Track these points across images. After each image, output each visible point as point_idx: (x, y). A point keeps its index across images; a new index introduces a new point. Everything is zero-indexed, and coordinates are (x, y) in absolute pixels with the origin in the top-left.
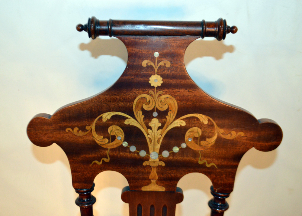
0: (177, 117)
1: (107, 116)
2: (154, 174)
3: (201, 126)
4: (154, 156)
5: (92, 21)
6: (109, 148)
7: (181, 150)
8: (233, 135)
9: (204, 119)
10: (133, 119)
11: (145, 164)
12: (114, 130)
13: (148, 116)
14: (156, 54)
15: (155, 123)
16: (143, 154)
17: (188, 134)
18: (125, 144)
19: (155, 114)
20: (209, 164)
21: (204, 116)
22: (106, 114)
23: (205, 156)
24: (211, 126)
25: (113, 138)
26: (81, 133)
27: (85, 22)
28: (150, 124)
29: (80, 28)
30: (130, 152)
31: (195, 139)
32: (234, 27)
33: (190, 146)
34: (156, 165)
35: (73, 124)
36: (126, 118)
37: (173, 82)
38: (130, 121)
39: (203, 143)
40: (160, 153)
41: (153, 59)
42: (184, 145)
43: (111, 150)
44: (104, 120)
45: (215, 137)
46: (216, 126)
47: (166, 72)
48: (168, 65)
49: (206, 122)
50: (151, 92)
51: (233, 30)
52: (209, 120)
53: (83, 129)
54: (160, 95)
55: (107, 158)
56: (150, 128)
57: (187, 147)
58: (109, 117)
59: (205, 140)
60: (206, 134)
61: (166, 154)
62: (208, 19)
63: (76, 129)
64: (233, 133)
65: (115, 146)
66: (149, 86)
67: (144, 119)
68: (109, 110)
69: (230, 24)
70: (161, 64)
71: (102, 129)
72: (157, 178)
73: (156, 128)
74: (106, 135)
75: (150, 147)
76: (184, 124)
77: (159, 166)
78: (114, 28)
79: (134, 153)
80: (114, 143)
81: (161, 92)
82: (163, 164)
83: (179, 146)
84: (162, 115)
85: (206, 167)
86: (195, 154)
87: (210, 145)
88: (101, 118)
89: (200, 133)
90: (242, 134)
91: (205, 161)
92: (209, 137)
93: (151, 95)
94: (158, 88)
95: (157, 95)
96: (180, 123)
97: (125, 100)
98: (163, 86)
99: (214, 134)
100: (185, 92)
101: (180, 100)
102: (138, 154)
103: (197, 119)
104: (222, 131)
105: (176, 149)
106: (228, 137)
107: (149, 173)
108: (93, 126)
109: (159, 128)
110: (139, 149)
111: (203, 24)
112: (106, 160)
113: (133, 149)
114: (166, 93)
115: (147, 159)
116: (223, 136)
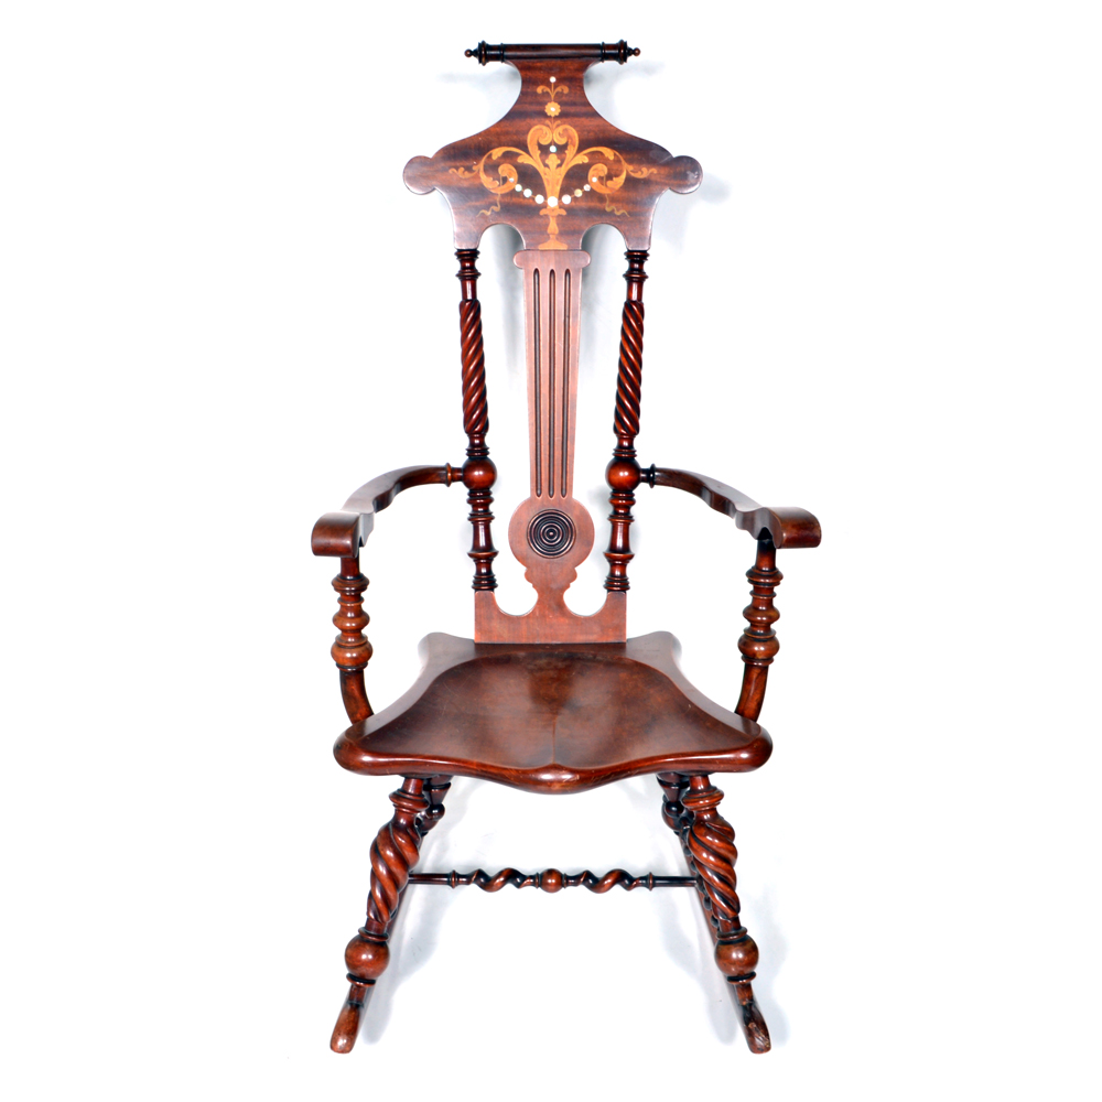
0: (580, 150)
1: (497, 153)
2: (553, 227)
3: (605, 161)
4: (553, 202)
5: (483, 46)
6: (499, 193)
7: (585, 192)
8: (644, 172)
9: (609, 153)
10: (527, 156)
11: (542, 212)
12: (506, 169)
13: (544, 150)
14: (553, 80)
15: (553, 160)
16: (539, 199)
17: (591, 172)
18: (519, 188)
19: (553, 149)
20: (618, 210)
21: (609, 150)
22: (497, 150)
23: (614, 200)
24: (617, 161)
25: (505, 180)
26: (467, 175)
27: (474, 47)
28: (547, 162)
29: (469, 53)
30: (524, 198)
31: (600, 179)
32: (637, 49)
33: (595, 188)
34: (556, 214)
35: (458, 164)
36: (518, 155)
37: (573, 109)
38: (524, 159)
39: (609, 183)
40: (560, 198)
41: (548, 84)
42: (587, 188)
43: (503, 195)
44: (494, 158)
45: (623, 176)
46: (623, 162)
47: (564, 98)
48: (566, 90)
49: (612, 158)
50: (547, 122)
51: (636, 52)
52: (615, 155)
53: (469, 169)
54: (558, 126)
55: (496, 205)
56: (546, 166)
57: (592, 189)
58: (500, 154)
59: (611, 179)
60: (613, 173)
61: (567, 199)
62: (607, 42)
63: (462, 169)
64: (644, 169)
65: (507, 191)
66: (545, 115)
67: (540, 155)
68: (500, 145)
69: (631, 45)
70: (559, 89)
71: (492, 168)
72: (557, 232)
73: (555, 166)
74: (497, 178)
75: (548, 188)
76: (586, 160)
77: (559, 216)
78: (506, 53)
79: (530, 198)
80: (505, 186)
81: (559, 122)
82: (564, 213)
83: (582, 188)
84: (562, 149)
85: (615, 215)
86: (601, 198)
87: (619, 186)
88: (490, 156)
89: (606, 172)
90: (654, 170)
91: (613, 207)
92: (617, 176)
93: (548, 126)
94: (556, 117)
95: (555, 126)
96: (583, 159)
97: (517, 133)
98: (562, 115)
99: (622, 172)
100: (586, 122)
101: (580, 132)
102: (534, 199)
103: (601, 153)
104: (631, 168)
105: (579, 193)
106: (638, 175)
107: (547, 225)
108: (481, 166)
109: (559, 166)
110: (535, 194)
111: (603, 47)
112: (494, 208)
113: (528, 193)
114: (564, 123)
115: (545, 206)
116: (633, 174)
